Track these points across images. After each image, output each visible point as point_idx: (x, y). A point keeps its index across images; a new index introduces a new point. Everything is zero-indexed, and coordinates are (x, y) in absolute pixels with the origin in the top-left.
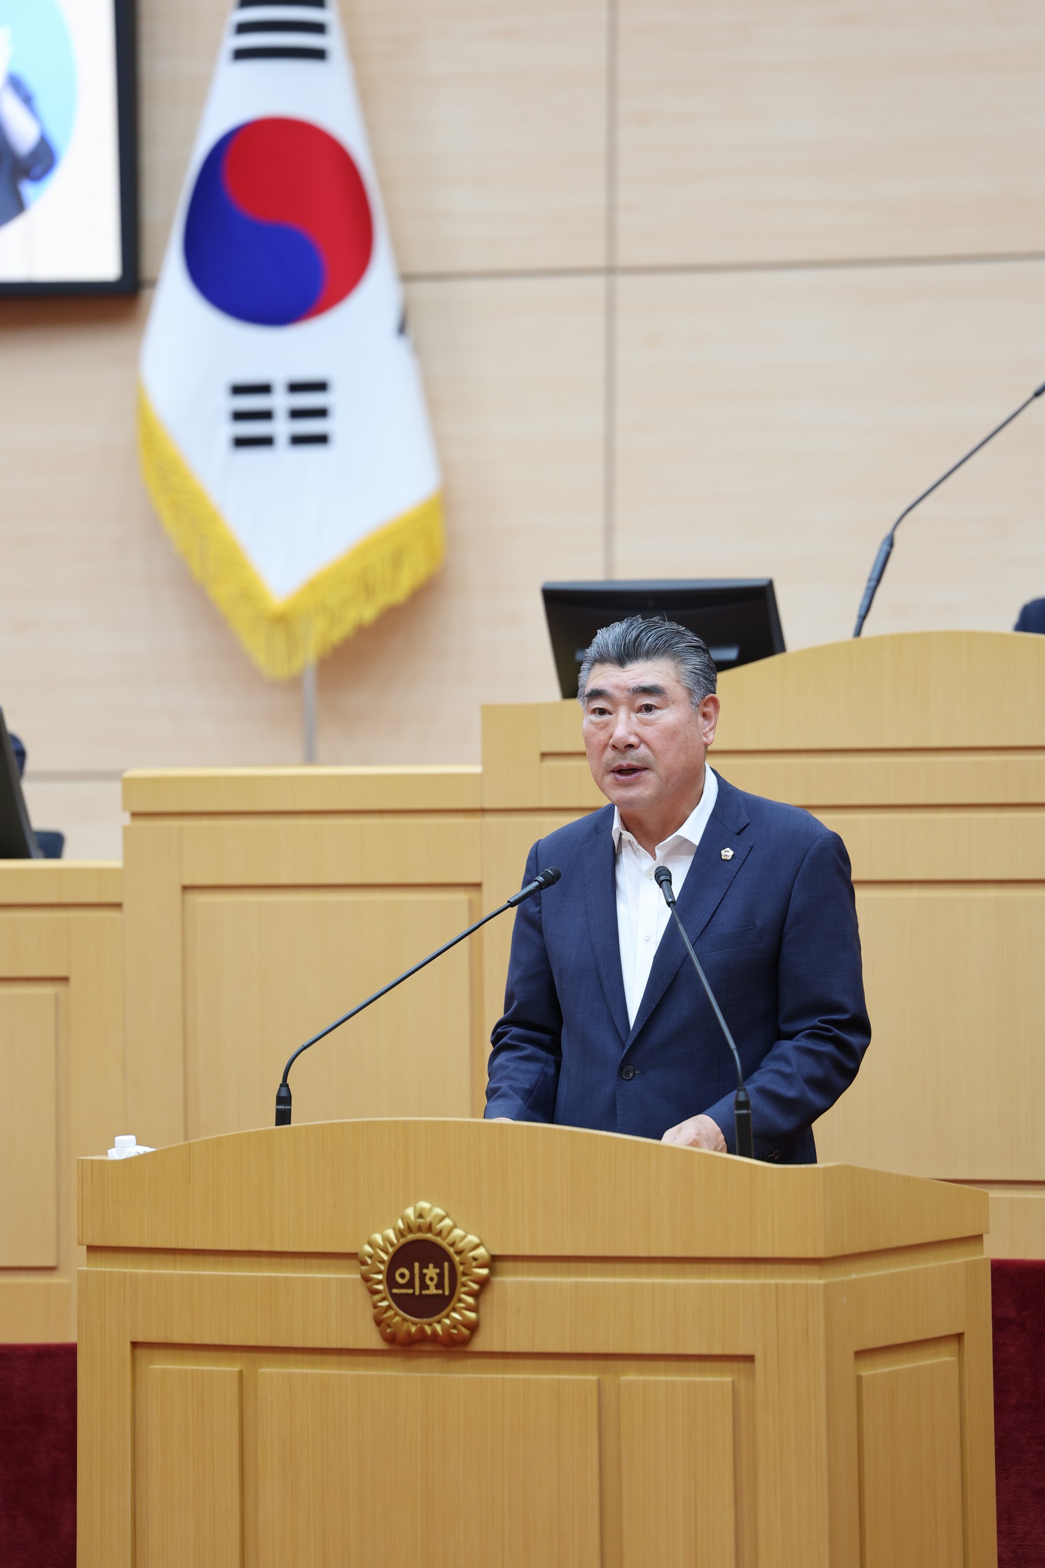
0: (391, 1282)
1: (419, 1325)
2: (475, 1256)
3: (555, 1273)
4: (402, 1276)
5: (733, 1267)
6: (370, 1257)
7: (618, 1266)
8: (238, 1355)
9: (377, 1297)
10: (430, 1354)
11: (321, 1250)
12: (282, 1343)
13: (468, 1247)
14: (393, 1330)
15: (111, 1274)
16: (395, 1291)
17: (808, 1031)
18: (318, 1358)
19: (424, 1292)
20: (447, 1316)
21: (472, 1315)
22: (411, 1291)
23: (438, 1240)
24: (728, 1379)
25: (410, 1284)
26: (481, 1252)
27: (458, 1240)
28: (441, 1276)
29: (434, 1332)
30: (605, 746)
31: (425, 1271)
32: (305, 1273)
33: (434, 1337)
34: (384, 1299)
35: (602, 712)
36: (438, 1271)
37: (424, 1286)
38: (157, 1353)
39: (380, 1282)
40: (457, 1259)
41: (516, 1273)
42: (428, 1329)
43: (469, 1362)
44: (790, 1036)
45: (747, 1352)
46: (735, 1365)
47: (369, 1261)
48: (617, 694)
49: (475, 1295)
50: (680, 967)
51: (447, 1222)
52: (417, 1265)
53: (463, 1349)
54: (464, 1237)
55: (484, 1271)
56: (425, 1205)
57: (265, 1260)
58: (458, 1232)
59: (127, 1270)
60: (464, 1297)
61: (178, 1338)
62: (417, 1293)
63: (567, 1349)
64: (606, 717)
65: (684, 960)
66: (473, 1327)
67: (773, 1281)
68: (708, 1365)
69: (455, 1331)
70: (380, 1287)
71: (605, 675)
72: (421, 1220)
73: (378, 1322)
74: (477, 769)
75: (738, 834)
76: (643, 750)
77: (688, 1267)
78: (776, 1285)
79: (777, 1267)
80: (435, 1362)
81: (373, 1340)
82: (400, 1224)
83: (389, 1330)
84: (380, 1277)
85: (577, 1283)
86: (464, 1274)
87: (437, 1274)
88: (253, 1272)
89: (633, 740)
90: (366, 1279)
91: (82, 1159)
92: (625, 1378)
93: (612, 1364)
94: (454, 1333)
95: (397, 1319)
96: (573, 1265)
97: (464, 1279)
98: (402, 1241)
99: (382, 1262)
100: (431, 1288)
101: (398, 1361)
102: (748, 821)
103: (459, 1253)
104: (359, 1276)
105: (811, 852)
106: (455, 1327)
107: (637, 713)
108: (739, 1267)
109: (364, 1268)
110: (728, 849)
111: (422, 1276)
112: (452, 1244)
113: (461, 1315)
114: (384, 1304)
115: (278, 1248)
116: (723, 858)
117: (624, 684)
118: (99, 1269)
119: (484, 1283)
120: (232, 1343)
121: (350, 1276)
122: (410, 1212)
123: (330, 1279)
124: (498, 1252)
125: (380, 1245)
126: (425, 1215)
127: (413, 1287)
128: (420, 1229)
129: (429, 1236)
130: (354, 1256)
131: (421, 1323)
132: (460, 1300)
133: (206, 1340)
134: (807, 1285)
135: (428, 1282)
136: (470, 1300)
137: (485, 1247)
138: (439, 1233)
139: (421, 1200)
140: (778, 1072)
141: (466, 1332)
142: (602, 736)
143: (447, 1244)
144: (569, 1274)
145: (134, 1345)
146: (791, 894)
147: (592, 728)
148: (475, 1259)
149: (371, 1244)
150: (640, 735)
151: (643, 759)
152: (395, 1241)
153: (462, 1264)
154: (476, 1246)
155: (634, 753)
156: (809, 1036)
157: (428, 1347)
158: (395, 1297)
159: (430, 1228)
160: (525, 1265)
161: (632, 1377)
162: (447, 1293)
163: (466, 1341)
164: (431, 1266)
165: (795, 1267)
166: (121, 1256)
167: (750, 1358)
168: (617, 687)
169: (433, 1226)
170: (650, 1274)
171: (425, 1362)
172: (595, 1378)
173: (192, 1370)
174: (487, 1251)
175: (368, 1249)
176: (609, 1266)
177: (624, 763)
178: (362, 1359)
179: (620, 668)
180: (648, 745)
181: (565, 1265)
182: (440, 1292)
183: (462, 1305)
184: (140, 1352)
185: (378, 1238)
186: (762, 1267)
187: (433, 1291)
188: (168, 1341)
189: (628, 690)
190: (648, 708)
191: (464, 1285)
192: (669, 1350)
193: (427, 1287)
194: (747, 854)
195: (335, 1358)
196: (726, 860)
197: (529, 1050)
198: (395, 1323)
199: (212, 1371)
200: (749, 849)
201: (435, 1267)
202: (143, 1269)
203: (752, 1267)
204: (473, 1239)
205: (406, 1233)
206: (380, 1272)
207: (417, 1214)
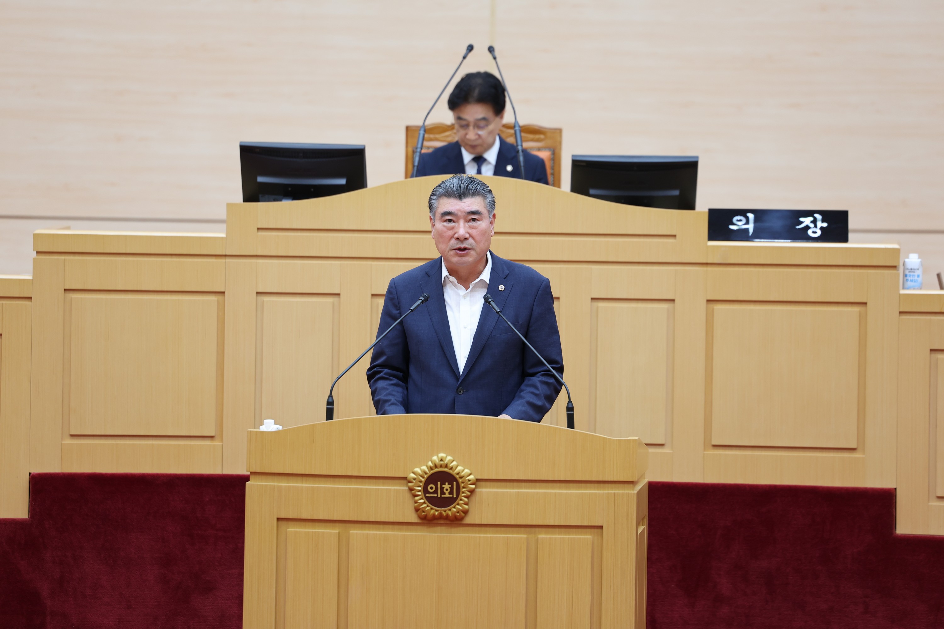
0: (425, 491)
1: (439, 511)
2: (470, 479)
3: (506, 487)
4: (431, 488)
5: (593, 485)
6: (414, 479)
7: (538, 484)
8: (337, 525)
9: (417, 498)
10: (441, 525)
11: (386, 475)
12: (364, 519)
13: (466, 475)
14: (425, 513)
15: (266, 486)
16: (427, 495)
17: (543, 373)
18: (381, 526)
19: (443, 496)
20: (454, 507)
21: (466, 507)
22: (436, 495)
23: (451, 471)
24: (589, 537)
25: (436, 492)
26: (471, 477)
27: (461, 471)
28: (452, 488)
29: (447, 515)
30: (452, 237)
31: (443, 486)
32: (376, 486)
33: (447, 518)
34: (422, 499)
35: (450, 221)
36: (450, 486)
37: (443, 493)
38: (290, 523)
39: (420, 491)
40: (460, 480)
41: (486, 487)
42: (444, 514)
43: (461, 529)
44: (534, 375)
45: (600, 524)
46: (593, 530)
47: (414, 481)
48: (459, 214)
49: (467, 497)
50: (487, 341)
51: (454, 463)
52: (439, 483)
53: (460, 522)
54: (463, 471)
55: (473, 486)
56: (442, 455)
57: (353, 480)
58: (460, 468)
59: (276, 484)
60: (463, 498)
61: (304, 516)
62: (439, 496)
63: (513, 523)
64: (452, 224)
65: (488, 338)
66: (466, 512)
67: (613, 492)
68: (579, 530)
69: (458, 514)
70: (420, 493)
71: (452, 204)
72: (442, 462)
73: (417, 510)
74: (223, 235)
75: (505, 278)
76: (471, 240)
77: (571, 485)
78: (614, 493)
79: (613, 485)
80: (443, 528)
81: (413, 518)
82: (430, 464)
83: (423, 514)
84: (420, 488)
85: (518, 492)
86: (464, 487)
87: (450, 487)
88: (347, 485)
89: (467, 236)
90: (411, 490)
91: (250, 431)
92: (540, 536)
93: (533, 530)
94: (458, 515)
95: (428, 508)
96: (515, 484)
97: (464, 490)
98: (432, 472)
99: (421, 482)
100: (446, 494)
101: (424, 528)
102: (509, 272)
103: (461, 478)
104: (407, 488)
105: (541, 288)
106: (458, 512)
107: (468, 222)
108: (596, 485)
109: (410, 484)
110: (502, 285)
111: (442, 489)
112: (458, 474)
113: (461, 506)
114: (422, 501)
115: (362, 474)
116: (500, 289)
117: (463, 209)
118: (257, 483)
119: (472, 491)
120: (335, 519)
121: (403, 488)
122: (435, 458)
123: (390, 489)
124: (479, 478)
125: (420, 474)
126: (443, 459)
127: (437, 493)
128: (441, 466)
129: (446, 470)
130: (405, 478)
131: (441, 510)
132: (461, 500)
133: (321, 517)
134: (629, 493)
135: (445, 490)
136: (466, 500)
137: (473, 475)
138: (451, 468)
139: (440, 453)
140: (533, 393)
141: (463, 514)
142: (450, 233)
143: (455, 473)
144: (513, 488)
145: (278, 519)
146: (533, 307)
147: (445, 229)
148: (469, 480)
149: (414, 473)
150: (470, 233)
151: (470, 244)
152: (428, 472)
153: (463, 483)
154: (470, 474)
155: (467, 242)
156: (543, 375)
157: (442, 522)
158: (427, 498)
159: (446, 466)
160: (492, 483)
161: (543, 536)
162: (455, 496)
163: (462, 519)
164: (447, 483)
165: (622, 485)
166: (271, 477)
167: (601, 527)
168: (459, 210)
169: (448, 465)
170: (553, 488)
171: (438, 528)
172: (525, 536)
173: (313, 532)
174: (474, 476)
175: (412, 475)
176: (533, 484)
177: (462, 246)
178: (405, 527)
179: (459, 201)
180: (473, 238)
181: (511, 484)
182: (451, 496)
183: (461, 502)
184: (280, 523)
185: (418, 470)
186: (606, 485)
187: (447, 495)
188: (299, 518)
189: (465, 212)
190: (474, 220)
191: (463, 493)
192: (563, 523)
193: (445, 494)
194: (511, 288)
195: (391, 526)
196: (501, 291)
197: (395, 381)
198: (427, 510)
199: (324, 532)
200: (512, 286)
201: (449, 484)
202: (284, 484)
203: (602, 485)
204: (467, 471)
205: (434, 468)
206: (420, 486)
207: (440, 460)
